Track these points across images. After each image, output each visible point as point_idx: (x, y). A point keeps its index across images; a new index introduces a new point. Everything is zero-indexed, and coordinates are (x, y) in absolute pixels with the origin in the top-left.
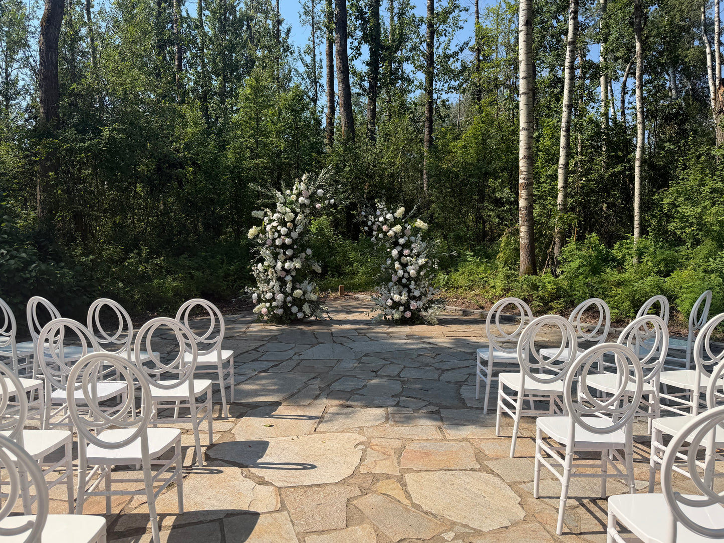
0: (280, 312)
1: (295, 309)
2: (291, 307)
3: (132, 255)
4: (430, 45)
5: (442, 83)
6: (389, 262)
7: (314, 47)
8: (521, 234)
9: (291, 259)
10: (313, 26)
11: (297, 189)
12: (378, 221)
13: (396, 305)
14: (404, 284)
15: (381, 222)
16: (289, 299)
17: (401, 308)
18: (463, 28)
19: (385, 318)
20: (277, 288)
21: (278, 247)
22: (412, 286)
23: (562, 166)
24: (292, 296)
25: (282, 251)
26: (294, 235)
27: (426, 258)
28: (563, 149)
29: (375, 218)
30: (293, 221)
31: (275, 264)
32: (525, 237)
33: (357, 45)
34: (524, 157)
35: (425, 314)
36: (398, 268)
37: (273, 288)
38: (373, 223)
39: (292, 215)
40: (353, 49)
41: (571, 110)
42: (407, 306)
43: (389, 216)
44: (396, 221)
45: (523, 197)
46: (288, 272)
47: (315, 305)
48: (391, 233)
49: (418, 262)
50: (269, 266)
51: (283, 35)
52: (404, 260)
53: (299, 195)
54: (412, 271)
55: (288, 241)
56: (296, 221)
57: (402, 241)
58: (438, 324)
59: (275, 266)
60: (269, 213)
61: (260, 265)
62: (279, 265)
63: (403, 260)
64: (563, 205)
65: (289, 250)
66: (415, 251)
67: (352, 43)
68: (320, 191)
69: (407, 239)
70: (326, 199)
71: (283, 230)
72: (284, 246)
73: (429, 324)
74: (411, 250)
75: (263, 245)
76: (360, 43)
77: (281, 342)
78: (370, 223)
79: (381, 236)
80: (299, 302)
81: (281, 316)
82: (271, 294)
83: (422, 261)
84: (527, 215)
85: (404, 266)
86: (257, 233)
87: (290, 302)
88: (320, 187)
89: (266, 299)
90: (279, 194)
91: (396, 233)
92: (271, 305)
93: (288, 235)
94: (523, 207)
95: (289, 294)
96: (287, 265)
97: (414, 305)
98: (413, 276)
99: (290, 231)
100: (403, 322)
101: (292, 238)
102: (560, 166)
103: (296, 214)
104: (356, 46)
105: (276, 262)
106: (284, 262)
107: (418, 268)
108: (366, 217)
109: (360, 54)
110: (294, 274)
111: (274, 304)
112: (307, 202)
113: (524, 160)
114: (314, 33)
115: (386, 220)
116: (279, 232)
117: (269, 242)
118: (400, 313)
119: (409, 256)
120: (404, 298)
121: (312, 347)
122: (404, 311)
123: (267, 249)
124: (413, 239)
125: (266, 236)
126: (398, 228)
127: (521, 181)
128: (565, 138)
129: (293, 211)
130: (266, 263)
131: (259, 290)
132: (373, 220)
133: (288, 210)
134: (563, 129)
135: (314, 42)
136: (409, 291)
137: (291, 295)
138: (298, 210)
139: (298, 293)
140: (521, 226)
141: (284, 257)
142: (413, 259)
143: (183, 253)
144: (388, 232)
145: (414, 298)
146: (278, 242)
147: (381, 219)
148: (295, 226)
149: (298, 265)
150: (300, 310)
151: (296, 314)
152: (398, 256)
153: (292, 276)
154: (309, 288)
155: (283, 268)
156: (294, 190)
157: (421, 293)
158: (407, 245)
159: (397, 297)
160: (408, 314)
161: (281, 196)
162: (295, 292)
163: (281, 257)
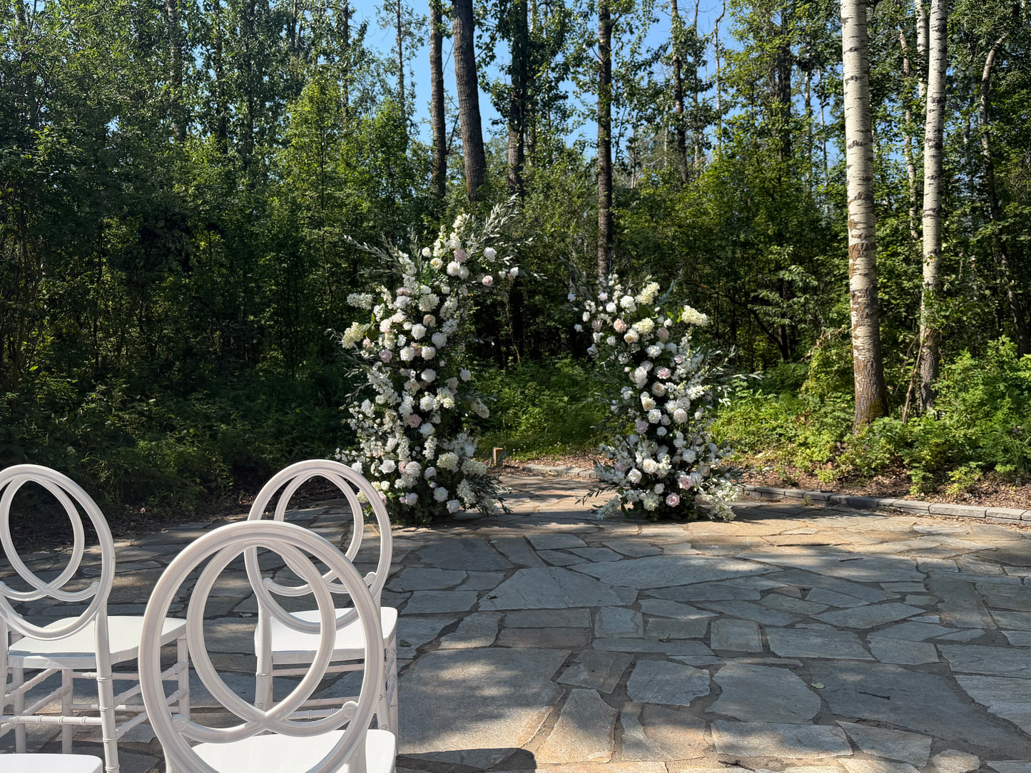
0: (409, 500)
1: (440, 494)
2: (433, 489)
3: (94, 395)
4: (605, 49)
5: (628, 109)
6: (627, 393)
7: (401, 63)
8: (856, 342)
9: (432, 389)
10: (399, 28)
11: (443, 246)
12: (605, 311)
13: (648, 481)
14: (660, 438)
15: (610, 314)
16: (431, 471)
17: (659, 488)
18: (658, 20)
19: (623, 507)
20: (403, 451)
21: (404, 364)
22: (679, 442)
23: (931, 212)
24: (435, 466)
25: (413, 373)
26: (439, 339)
27: (704, 383)
28: (932, 181)
29: (597, 305)
30: (435, 312)
31: (399, 400)
32: (866, 347)
33: (488, 40)
34: (859, 197)
35: (708, 498)
36: (648, 405)
37: (394, 451)
38: (593, 317)
39: (435, 299)
40: (481, 47)
41: (943, 107)
42: (671, 483)
43: (627, 301)
44: (642, 312)
45: (859, 272)
46: (425, 416)
47: (482, 485)
48: (631, 335)
49: (689, 392)
50: (386, 405)
51: (354, 35)
52: (660, 388)
53: (447, 259)
54: (677, 409)
55: (426, 352)
56: (443, 310)
57: (654, 351)
58: (735, 519)
59: (399, 405)
60: (386, 296)
61: (367, 402)
62: (408, 401)
63: (658, 388)
64: (936, 286)
65: (427, 370)
66: (681, 371)
67: (480, 37)
68: (490, 251)
69: (663, 346)
70: (502, 266)
71: (417, 330)
72: (418, 363)
73: (718, 519)
74: (673, 370)
75: (371, 363)
76: (493, 38)
77: (431, 566)
78: (585, 317)
79: (611, 340)
80: (449, 480)
81: (413, 509)
82: (392, 463)
83: (696, 391)
84: (868, 306)
85: (661, 401)
86: (360, 336)
87: (432, 479)
88: (489, 242)
89: (380, 472)
90: (404, 258)
91: (641, 336)
92: (392, 486)
93: (426, 340)
94: (860, 291)
95: (429, 461)
96: (426, 401)
97: (685, 480)
98: (679, 421)
99: (430, 332)
100: (665, 515)
101: (433, 345)
102: (927, 213)
103: (443, 296)
104: (486, 43)
105: (400, 395)
106: (418, 395)
107: (688, 404)
108: (578, 304)
109: (493, 57)
110: (437, 420)
111: (399, 483)
112: (463, 273)
113: (860, 202)
114: (401, 40)
115: (620, 309)
116: (407, 333)
117: (385, 356)
118: (656, 497)
119: (670, 380)
120: (664, 465)
121: (506, 577)
122: (665, 495)
123: (380, 369)
124: (672, 346)
125: (377, 344)
126: (646, 324)
127: (852, 241)
128: (934, 159)
129: (436, 290)
130: (380, 399)
131: (365, 455)
132: (594, 309)
133: (425, 288)
134: (931, 144)
135: (401, 54)
136: (672, 451)
137: (433, 462)
138: (445, 289)
139: (447, 460)
140: (856, 326)
141: (418, 387)
142: (680, 387)
143: (194, 390)
144: (625, 333)
145: (684, 466)
146: (405, 355)
147: (611, 307)
148: (440, 322)
149: (448, 402)
150: (453, 495)
151: (444, 503)
152: (646, 381)
153: (434, 425)
154: (470, 450)
155: (416, 409)
156: (436, 249)
157: (697, 455)
158: (664, 359)
159: (650, 465)
160: (673, 500)
161: (409, 261)
162: (443, 457)
163: (411, 384)
